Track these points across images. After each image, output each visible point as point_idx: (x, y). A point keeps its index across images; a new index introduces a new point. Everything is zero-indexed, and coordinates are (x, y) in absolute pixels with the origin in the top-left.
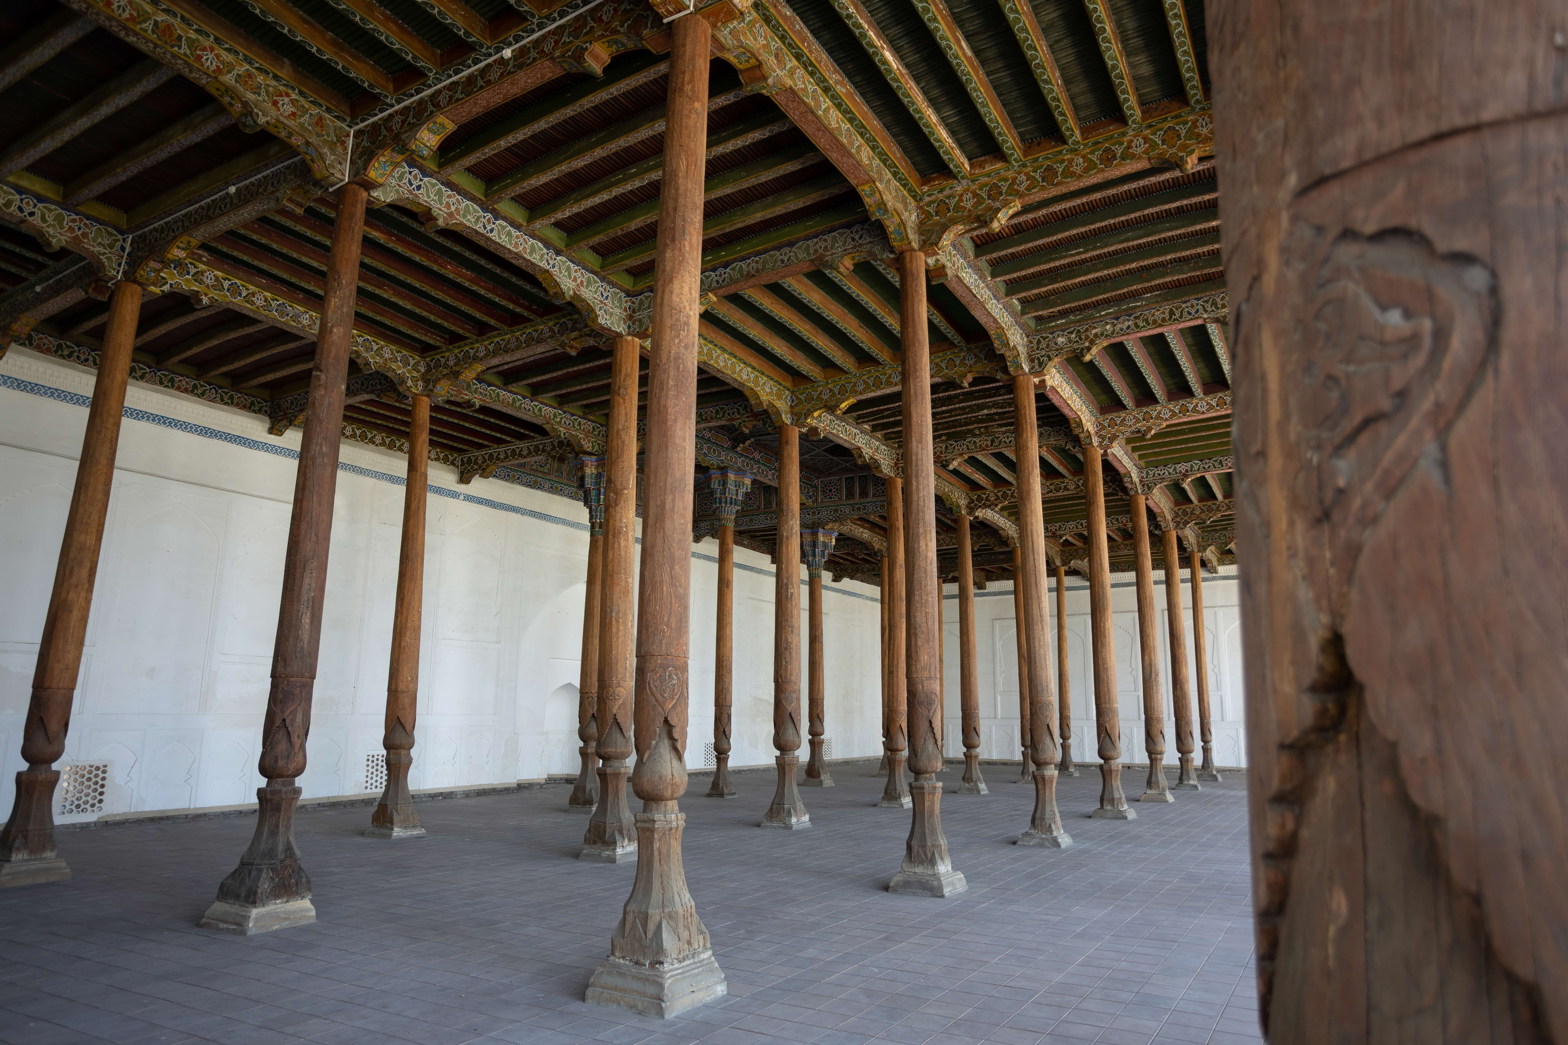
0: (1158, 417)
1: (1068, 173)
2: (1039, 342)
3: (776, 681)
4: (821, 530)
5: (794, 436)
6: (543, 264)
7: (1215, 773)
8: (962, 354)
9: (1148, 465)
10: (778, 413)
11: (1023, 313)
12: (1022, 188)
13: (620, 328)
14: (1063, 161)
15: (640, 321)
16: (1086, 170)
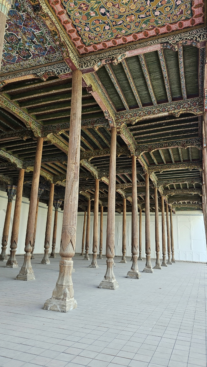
0: (125, 186)
1: (101, 154)
2: (100, 173)
3: (46, 234)
4: (59, 201)
5: (53, 185)
6: (8, 157)
7: (141, 258)
8: (87, 174)
9: (127, 193)
10: (50, 181)
11: (97, 169)
12: (94, 155)
13: (21, 168)
14: (100, 152)
15: (25, 166)
16: (103, 154)
